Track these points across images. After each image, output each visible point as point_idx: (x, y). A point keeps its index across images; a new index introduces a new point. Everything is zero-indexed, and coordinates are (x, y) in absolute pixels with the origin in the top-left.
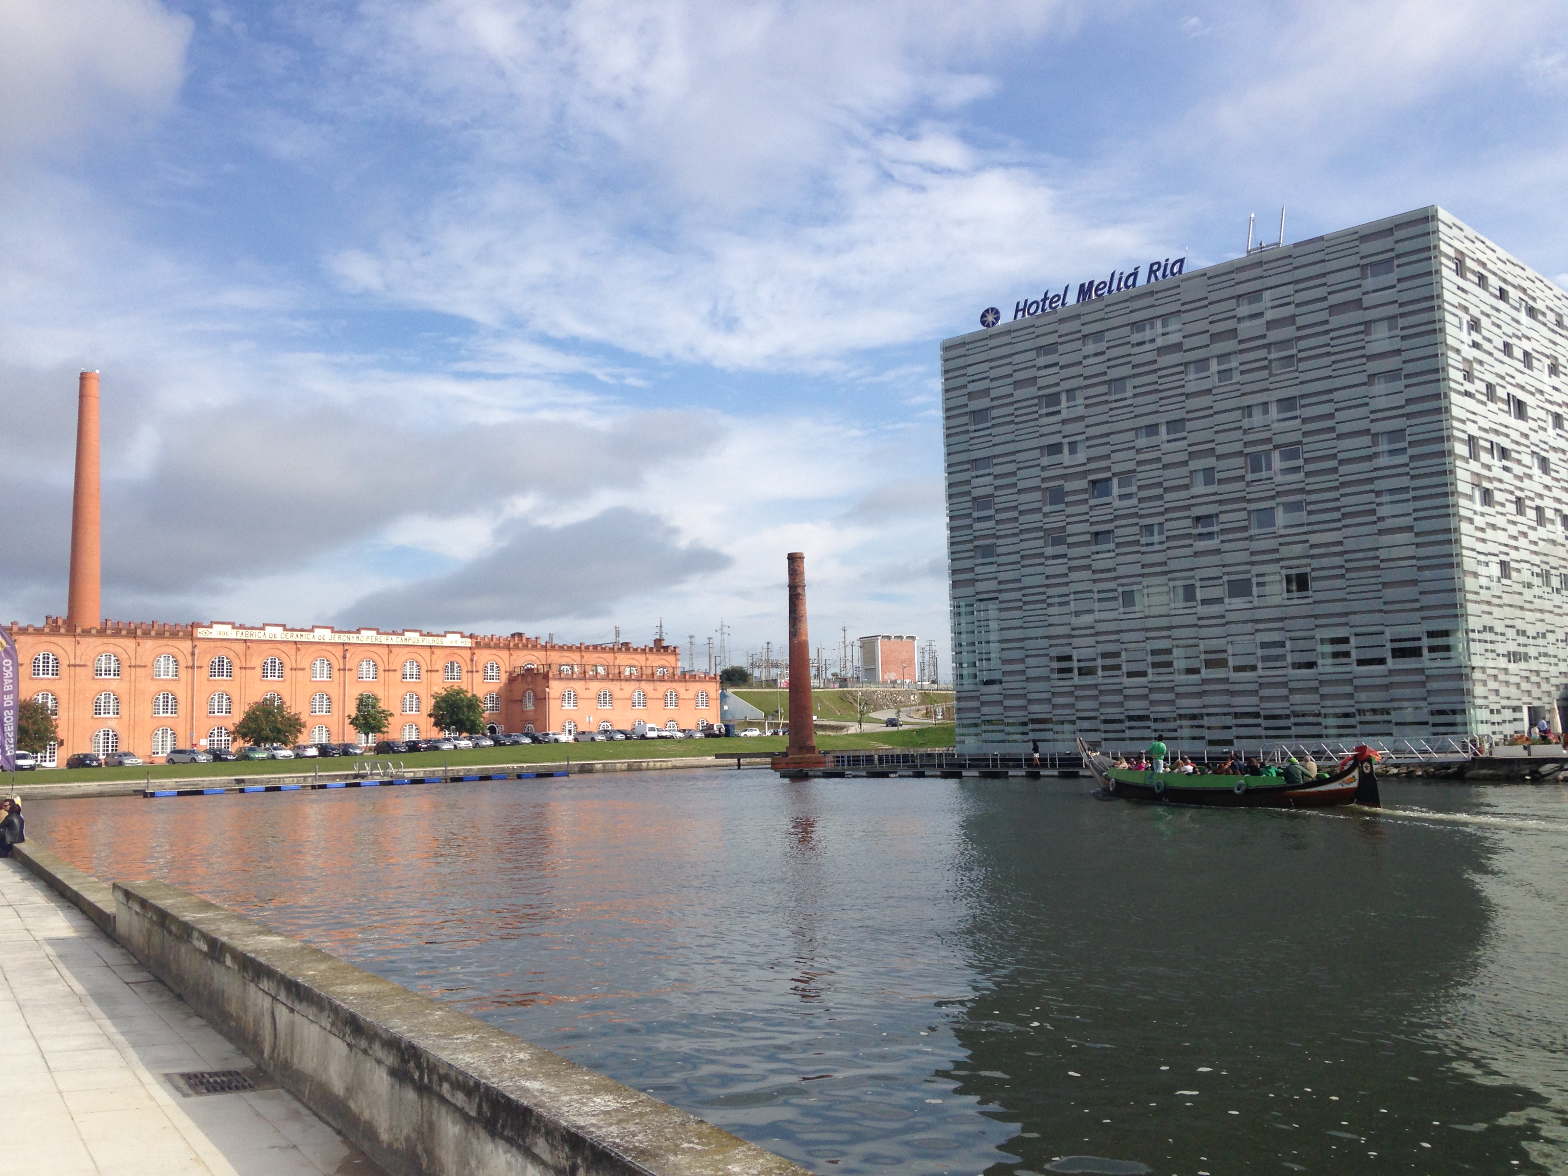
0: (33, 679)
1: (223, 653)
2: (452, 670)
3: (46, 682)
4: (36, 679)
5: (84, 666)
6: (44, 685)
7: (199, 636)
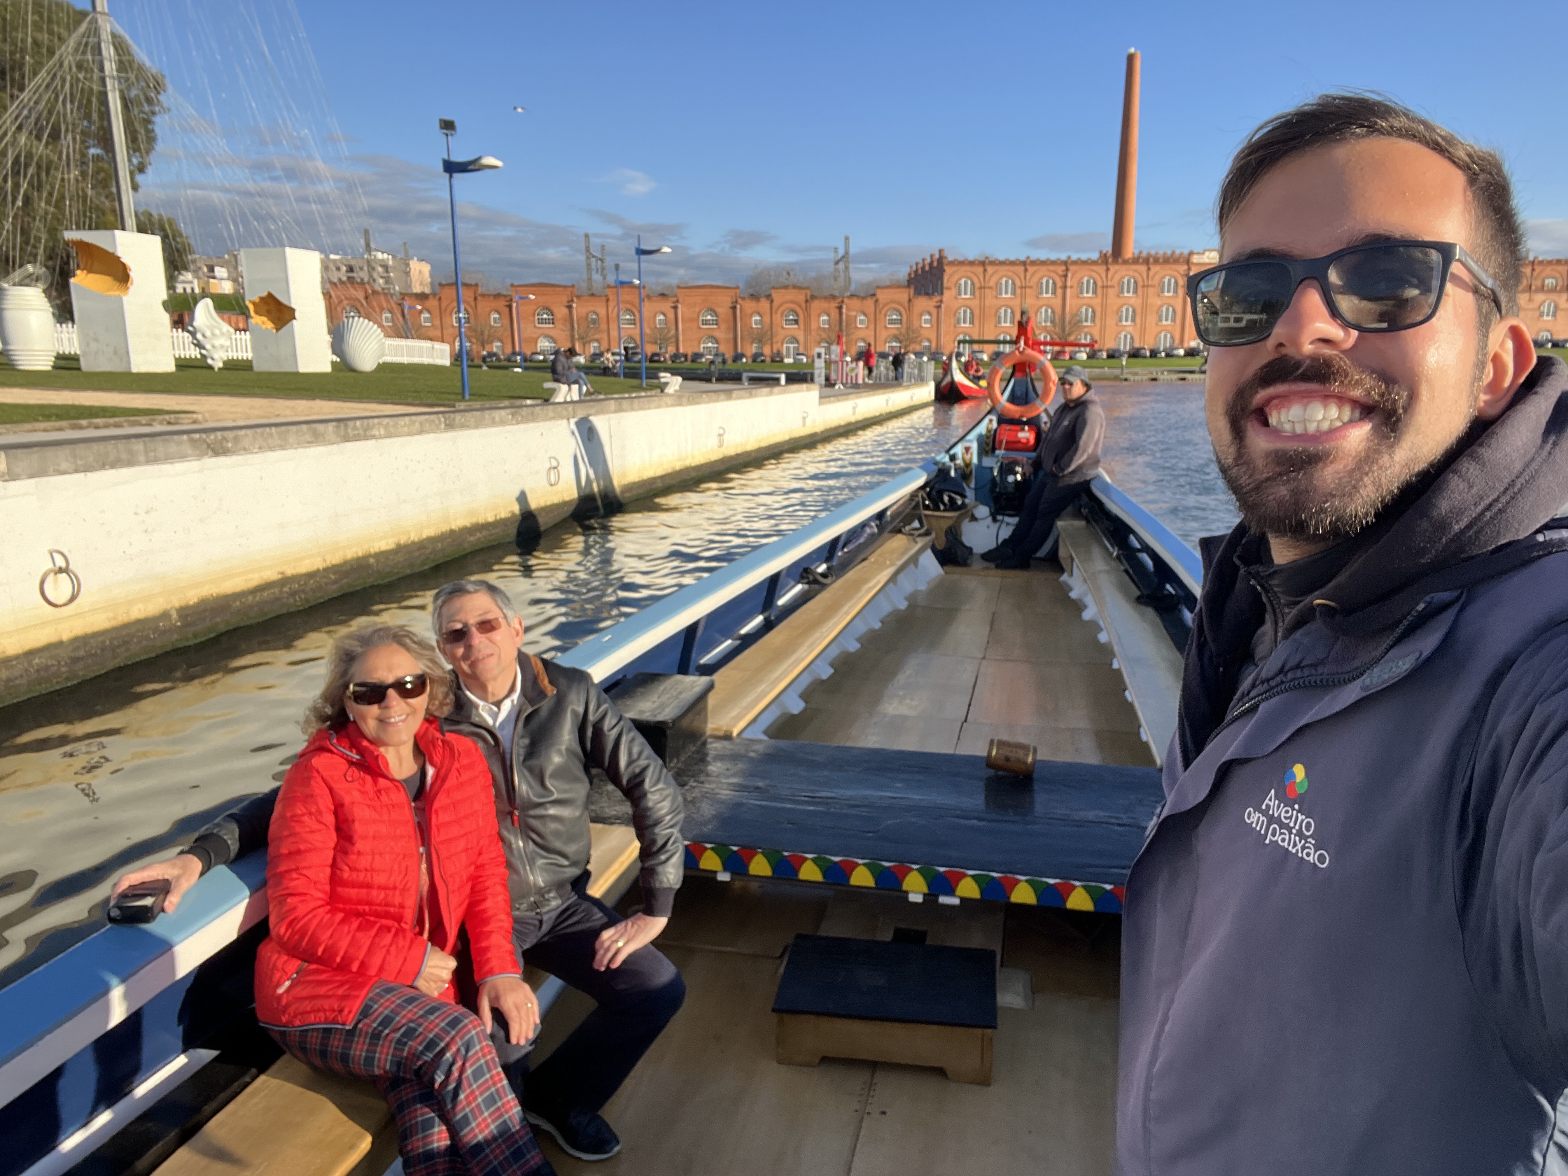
0: (1080, 297)
3: (1087, 298)
4: (1082, 297)
5: (1113, 287)
6: (1085, 301)
7: (1194, 261)
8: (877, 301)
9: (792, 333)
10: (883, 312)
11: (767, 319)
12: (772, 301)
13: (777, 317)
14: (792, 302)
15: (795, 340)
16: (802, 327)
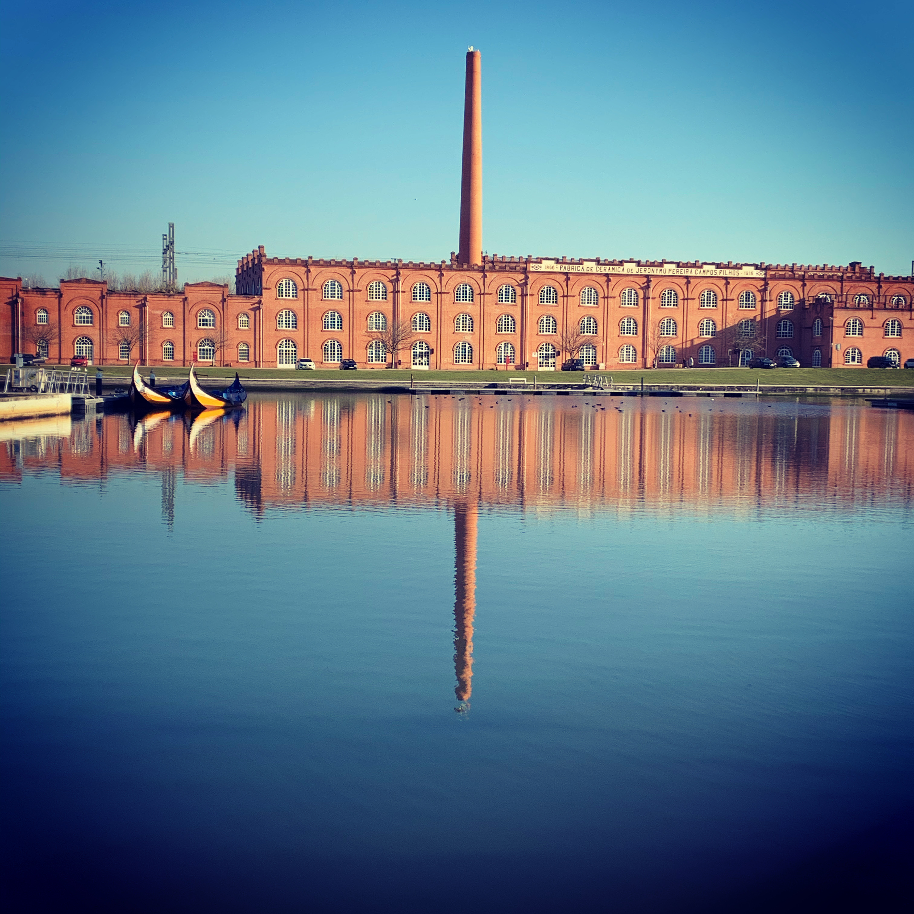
0: (413, 303)
1: (551, 283)
2: (748, 299)
3: (421, 305)
4: (415, 303)
5: (448, 293)
6: (419, 307)
7: (532, 269)
8: (186, 299)
9: (86, 332)
10: (194, 311)
11: (54, 316)
12: (61, 296)
13: (67, 313)
14: (86, 298)
15: (89, 340)
16: (97, 326)
